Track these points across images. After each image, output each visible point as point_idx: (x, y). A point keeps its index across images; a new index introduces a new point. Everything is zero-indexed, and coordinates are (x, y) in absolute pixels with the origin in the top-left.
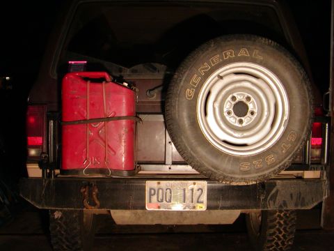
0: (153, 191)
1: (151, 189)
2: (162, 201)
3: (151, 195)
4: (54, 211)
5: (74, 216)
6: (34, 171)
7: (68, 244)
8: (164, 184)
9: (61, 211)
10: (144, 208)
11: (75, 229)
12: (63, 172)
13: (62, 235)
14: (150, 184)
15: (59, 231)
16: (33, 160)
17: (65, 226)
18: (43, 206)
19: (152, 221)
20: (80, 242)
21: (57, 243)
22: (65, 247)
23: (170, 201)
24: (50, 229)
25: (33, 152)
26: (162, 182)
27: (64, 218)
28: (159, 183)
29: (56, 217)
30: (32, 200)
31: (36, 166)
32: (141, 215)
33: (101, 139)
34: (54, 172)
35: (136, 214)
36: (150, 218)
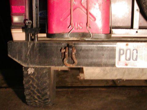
0: (122, 52)
1: (120, 50)
2: (129, 59)
3: (120, 55)
4: (28, 68)
5: (45, 72)
6: (18, 35)
7: (39, 95)
8: (132, 45)
9: (34, 68)
10: (114, 65)
11: (45, 82)
12: (49, 36)
13: (34, 88)
14: (119, 46)
15: (32, 85)
16: (17, 26)
17: (36, 80)
18: (28, 64)
19: (116, 76)
20: (48, 93)
21: (30, 94)
22: (36, 98)
23: (136, 59)
24: (24, 83)
25: (16, 19)
26: (130, 44)
27: (36, 73)
28: (127, 45)
29: (29, 73)
30: (19, 60)
31: (20, 31)
32: (108, 71)
33: (84, 7)
34: (37, 36)
35: (104, 71)
36: (116, 73)
